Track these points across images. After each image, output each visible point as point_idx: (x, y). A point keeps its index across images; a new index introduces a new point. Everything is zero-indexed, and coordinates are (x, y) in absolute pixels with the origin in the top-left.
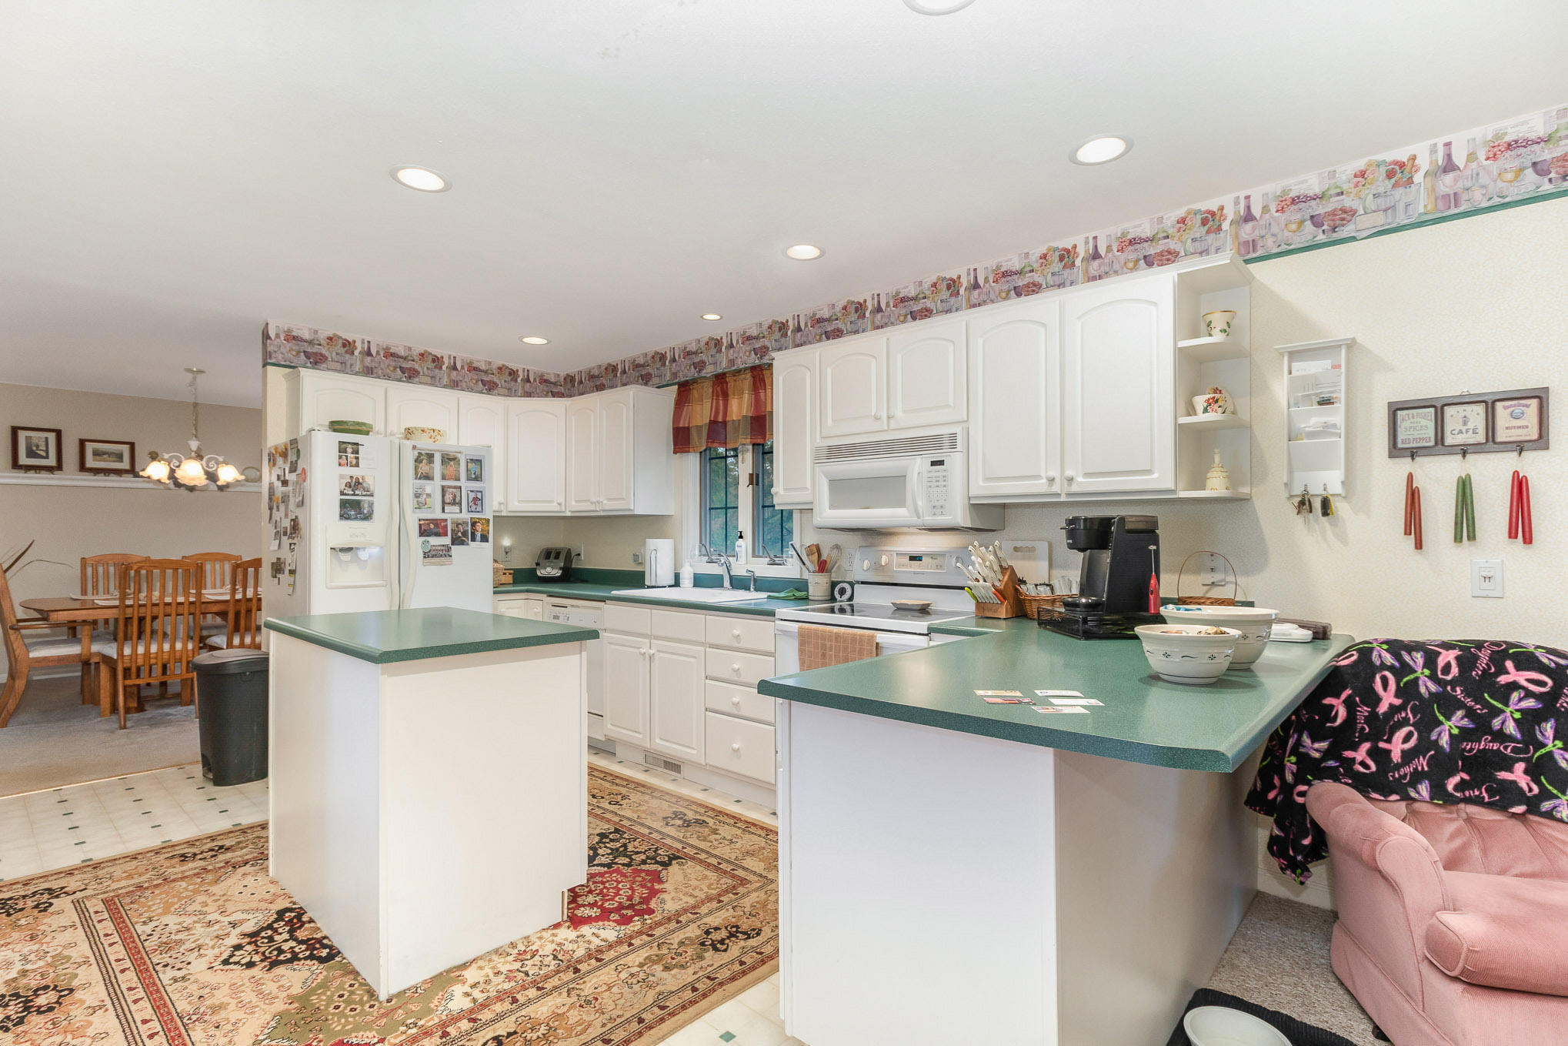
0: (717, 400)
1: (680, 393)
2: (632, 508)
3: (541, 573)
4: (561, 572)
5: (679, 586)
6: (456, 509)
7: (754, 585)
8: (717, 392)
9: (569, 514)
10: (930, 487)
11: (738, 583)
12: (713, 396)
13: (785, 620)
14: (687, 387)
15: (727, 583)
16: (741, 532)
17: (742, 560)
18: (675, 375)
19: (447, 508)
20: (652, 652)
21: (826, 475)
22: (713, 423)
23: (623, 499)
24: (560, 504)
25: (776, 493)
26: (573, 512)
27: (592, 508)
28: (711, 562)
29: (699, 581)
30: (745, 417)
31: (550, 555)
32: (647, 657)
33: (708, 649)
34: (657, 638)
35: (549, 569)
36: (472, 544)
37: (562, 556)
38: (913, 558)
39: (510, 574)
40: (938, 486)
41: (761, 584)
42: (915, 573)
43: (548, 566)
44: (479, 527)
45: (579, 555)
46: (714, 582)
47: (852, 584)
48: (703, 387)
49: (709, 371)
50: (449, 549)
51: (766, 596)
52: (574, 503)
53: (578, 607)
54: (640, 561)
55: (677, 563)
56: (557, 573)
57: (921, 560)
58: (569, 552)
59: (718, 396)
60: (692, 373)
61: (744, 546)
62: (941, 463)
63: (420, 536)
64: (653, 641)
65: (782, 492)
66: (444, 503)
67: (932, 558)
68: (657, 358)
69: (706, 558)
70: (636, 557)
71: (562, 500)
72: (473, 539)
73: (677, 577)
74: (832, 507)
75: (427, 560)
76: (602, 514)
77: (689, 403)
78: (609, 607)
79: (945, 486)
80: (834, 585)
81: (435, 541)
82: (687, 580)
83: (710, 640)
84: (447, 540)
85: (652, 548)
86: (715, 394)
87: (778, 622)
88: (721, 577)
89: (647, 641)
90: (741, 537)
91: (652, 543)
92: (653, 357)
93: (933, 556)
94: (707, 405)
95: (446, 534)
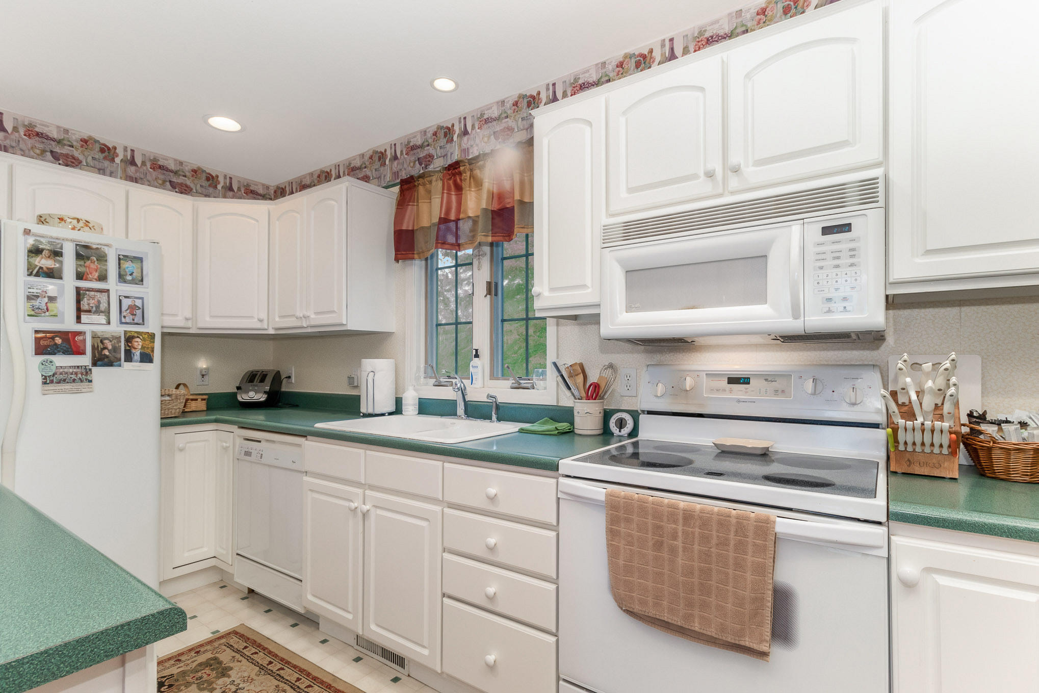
0: (449, 194)
1: (402, 191)
2: (344, 323)
3: (243, 397)
4: (266, 396)
5: (402, 414)
6: (102, 319)
7: (497, 414)
8: (448, 184)
9: (272, 332)
10: (821, 268)
11: (476, 411)
12: (443, 189)
13: (575, 477)
14: (412, 184)
15: (461, 410)
16: (477, 350)
17: (478, 383)
18: (396, 174)
19: (84, 318)
20: (365, 508)
21: (620, 262)
22: (444, 220)
23: (333, 312)
24: (261, 321)
25: (539, 295)
26: (277, 329)
27: (298, 324)
28: (439, 385)
29: (425, 407)
30: (485, 210)
31: (253, 378)
32: (360, 515)
33: (447, 510)
34: (372, 487)
35: (252, 394)
36: (127, 365)
37: (269, 380)
38: (733, 380)
39: (203, 400)
40: (837, 266)
41: (504, 412)
42: (739, 401)
43: (251, 390)
44: (138, 343)
45: (289, 377)
46: (444, 409)
47: (635, 415)
48: (430, 182)
49: (438, 164)
50: (88, 372)
51: (517, 430)
52: (277, 319)
53: (273, 442)
54: (356, 384)
55: (398, 385)
56: (261, 397)
57: (749, 383)
58: (278, 373)
59: (449, 189)
60: (417, 170)
61: (480, 367)
62: (846, 228)
63: (36, 354)
64: (368, 492)
65: (546, 293)
66: (79, 311)
67: (766, 380)
68: (376, 158)
69: (433, 381)
70: (351, 380)
71: (263, 316)
72: (129, 358)
73: (399, 402)
74: (629, 309)
75: (51, 387)
76: (309, 330)
77: (414, 202)
78: (311, 445)
79: (852, 265)
80: (607, 415)
81: (62, 361)
82: (410, 407)
83: (449, 498)
84: (85, 360)
85: (369, 369)
86: (446, 188)
87: (562, 480)
88: (454, 403)
89: (359, 491)
90: (477, 356)
91: (369, 364)
92: (371, 157)
93: (769, 378)
94: (436, 201)
95: (83, 353)
